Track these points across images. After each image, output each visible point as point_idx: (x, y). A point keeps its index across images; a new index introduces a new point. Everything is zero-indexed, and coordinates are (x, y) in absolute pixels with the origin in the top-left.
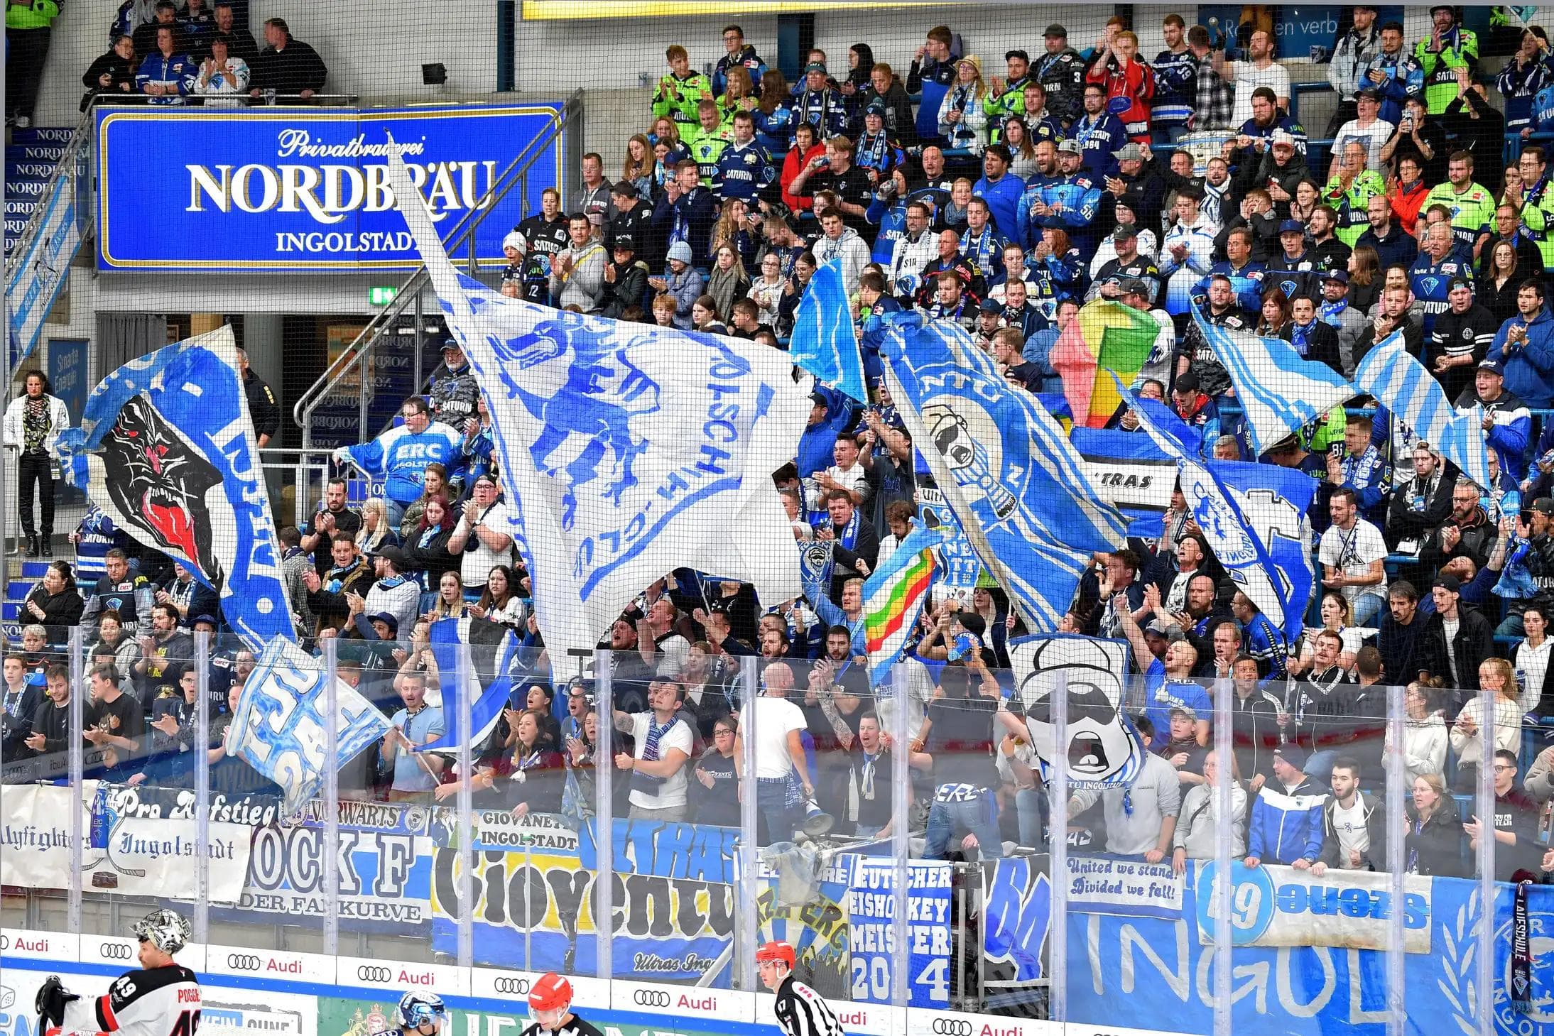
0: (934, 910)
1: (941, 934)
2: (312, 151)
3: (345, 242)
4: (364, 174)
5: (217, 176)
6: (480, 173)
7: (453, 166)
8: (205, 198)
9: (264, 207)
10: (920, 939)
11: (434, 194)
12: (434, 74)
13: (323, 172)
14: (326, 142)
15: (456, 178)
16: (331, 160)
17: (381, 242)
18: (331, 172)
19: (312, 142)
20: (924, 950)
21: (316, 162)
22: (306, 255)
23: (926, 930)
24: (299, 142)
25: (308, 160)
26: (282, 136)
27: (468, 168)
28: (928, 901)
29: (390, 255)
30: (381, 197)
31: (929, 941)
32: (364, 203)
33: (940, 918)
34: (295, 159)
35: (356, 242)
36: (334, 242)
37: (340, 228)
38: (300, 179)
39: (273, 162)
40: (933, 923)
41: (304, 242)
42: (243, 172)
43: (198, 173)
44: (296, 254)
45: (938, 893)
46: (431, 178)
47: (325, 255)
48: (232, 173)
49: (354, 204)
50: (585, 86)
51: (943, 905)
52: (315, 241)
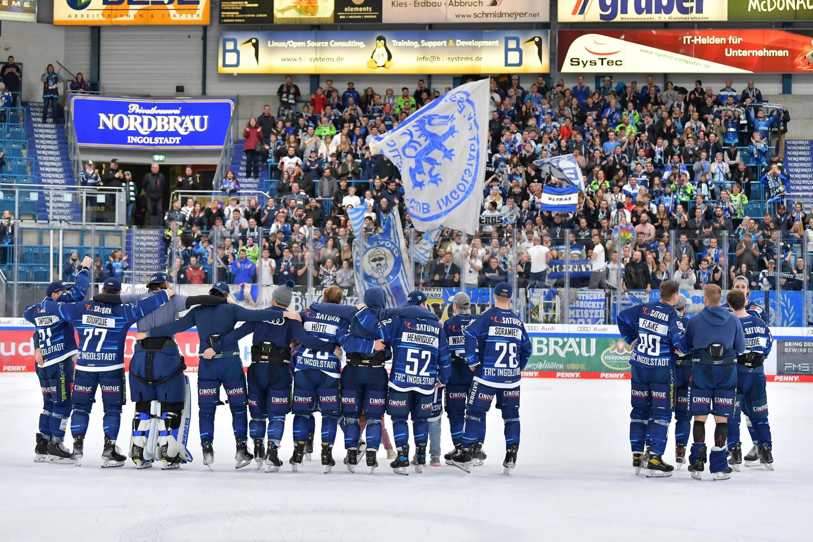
0: (600, 305)
1: (602, 312)
2: (140, 111)
3: (150, 140)
4: (156, 119)
5: (109, 117)
6: (202, 120)
7: (192, 117)
8: (105, 125)
9: (124, 128)
10: (596, 313)
11: (184, 126)
12: (180, 89)
13: (142, 118)
14: (144, 108)
15: (193, 121)
16: (145, 114)
17: (163, 141)
18: (146, 118)
19: (140, 108)
20: (598, 317)
21: (141, 115)
22: (137, 144)
23: (598, 311)
24: (134, 108)
25: (138, 114)
26: (130, 106)
27: (197, 118)
28: (598, 303)
29: (166, 144)
30: (163, 127)
31: (599, 313)
32: (156, 128)
33: (602, 307)
34: (134, 113)
35: (153, 140)
36: (146, 140)
37: (148, 136)
38: (136, 120)
39: (127, 114)
40: (600, 309)
41: (136, 139)
42: (118, 116)
43: (102, 116)
44: (134, 143)
45: (601, 300)
46: (183, 121)
47: (143, 144)
48: (113, 117)
49: (152, 129)
50: (240, 95)
51: (602, 303)
52: (140, 139)
